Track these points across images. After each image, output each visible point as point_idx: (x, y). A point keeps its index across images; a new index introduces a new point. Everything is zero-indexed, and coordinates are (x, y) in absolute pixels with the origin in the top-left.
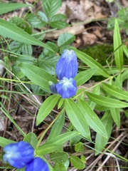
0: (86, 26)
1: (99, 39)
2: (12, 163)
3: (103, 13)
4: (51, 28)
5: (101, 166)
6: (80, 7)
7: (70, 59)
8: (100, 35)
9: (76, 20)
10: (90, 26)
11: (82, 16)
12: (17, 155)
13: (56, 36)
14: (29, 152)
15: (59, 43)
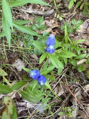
0: (52, 29)
1: (57, 34)
2: (33, 77)
3: (58, 24)
4: (39, 30)
5: (60, 79)
6: (50, 22)
7: (52, 38)
8: (58, 33)
9: (49, 27)
10: (54, 29)
11: (51, 26)
12: (35, 74)
13: (42, 33)
14: (39, 73)
15: (43, 35)
